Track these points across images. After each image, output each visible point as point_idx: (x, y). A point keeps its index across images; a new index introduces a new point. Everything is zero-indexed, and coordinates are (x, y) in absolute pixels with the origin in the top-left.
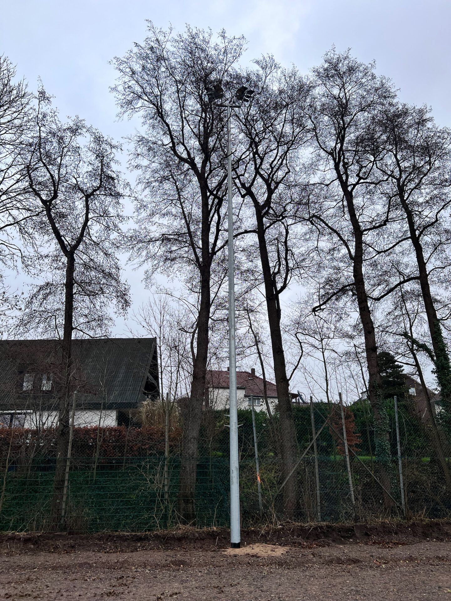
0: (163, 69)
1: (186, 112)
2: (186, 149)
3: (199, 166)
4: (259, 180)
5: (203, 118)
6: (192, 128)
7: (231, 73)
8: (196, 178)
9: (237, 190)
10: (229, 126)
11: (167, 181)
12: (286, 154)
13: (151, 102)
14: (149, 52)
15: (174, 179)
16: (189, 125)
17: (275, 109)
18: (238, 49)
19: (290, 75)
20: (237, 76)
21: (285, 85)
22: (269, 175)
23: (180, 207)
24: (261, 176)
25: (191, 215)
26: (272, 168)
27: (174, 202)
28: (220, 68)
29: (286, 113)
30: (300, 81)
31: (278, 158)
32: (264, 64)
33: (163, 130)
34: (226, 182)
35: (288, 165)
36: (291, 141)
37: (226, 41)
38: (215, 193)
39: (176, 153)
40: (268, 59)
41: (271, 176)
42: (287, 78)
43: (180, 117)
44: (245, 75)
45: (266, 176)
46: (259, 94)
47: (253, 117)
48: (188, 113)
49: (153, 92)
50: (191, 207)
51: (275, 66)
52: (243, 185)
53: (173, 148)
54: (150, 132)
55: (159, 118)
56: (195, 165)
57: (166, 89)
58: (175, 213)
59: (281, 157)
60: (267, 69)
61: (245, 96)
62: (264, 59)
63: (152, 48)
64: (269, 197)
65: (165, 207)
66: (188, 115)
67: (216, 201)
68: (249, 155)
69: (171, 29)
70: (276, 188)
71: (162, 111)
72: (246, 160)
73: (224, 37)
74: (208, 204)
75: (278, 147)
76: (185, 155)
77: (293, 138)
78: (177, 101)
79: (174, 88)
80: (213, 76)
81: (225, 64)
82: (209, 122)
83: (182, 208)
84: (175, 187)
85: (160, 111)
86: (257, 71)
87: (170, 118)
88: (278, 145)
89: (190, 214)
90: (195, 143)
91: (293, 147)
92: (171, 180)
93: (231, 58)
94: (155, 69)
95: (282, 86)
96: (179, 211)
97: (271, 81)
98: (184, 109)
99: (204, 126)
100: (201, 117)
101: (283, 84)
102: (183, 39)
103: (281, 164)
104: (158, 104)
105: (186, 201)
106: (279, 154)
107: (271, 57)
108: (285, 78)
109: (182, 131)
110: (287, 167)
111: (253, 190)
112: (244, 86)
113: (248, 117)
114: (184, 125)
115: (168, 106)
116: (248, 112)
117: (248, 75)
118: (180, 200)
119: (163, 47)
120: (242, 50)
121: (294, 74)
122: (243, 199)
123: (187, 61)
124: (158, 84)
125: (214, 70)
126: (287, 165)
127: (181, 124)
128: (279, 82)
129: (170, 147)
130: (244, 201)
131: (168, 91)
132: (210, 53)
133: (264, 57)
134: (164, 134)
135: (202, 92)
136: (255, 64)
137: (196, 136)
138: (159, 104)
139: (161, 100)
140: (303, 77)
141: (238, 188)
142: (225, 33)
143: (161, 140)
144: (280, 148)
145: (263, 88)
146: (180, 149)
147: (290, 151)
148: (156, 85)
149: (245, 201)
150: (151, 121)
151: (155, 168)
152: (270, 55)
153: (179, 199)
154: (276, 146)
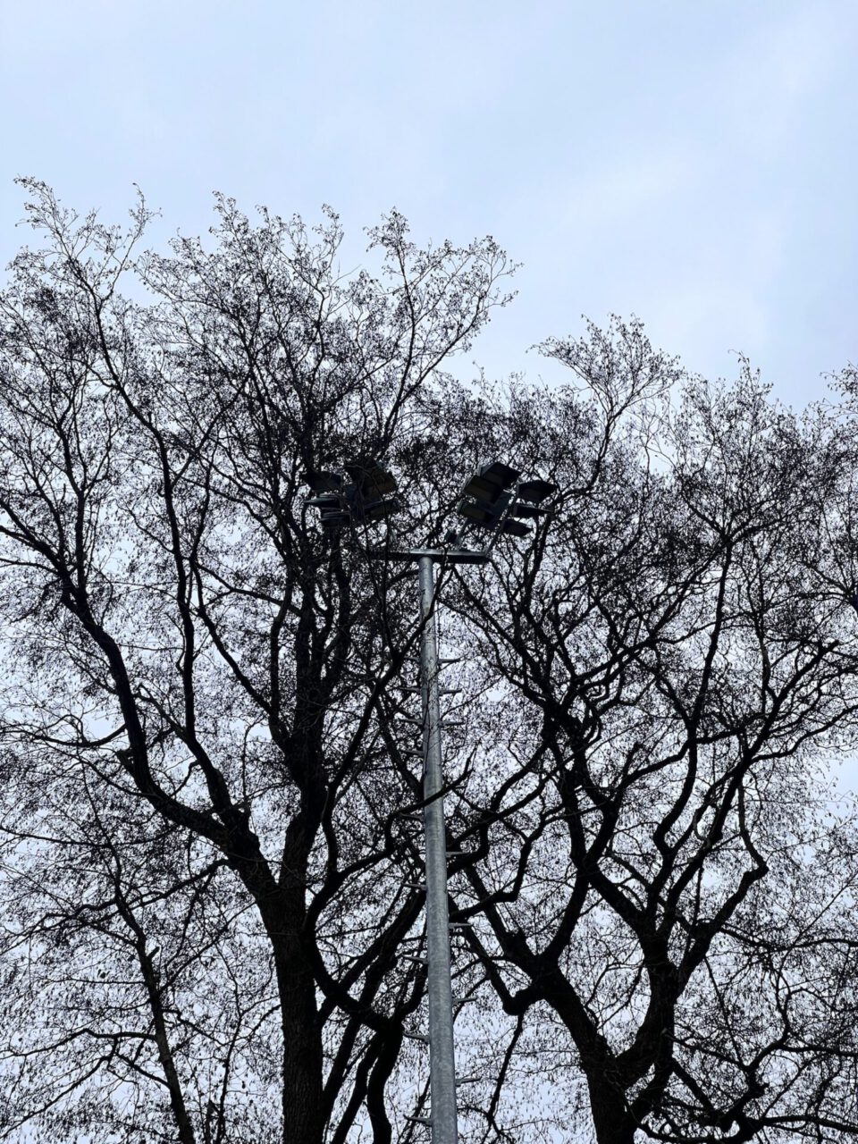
0: (96, 388)
1: (209, 580)
2: (202, 760)
3: (272, 848)
4: (601, 918)
5: (293, 609)
6: (237, 657)
7: (440, 398)
8: (256, 910)
9: (479, 969)
10: (430, 652)
11: (93, 934)
12: (737, 784)
13: (27, 537)
14: (29, 314)
15: (131, 921)
16: (222, 648)
17: (666, 563)
18: (467, 296)
19: (731, 407)
20: (466, 411)
21: (708, 453)
22: (653, 890)
23: (161, 1074)
24: (613, 895)
25: (222, 1120)
26: (669, 854)
27: (124, 1050)
28: (379, 377)
29: (722, 580)
30: (781, 435)
31: (695, 802)
32: (599, 359)
33: (85, 670)
34: (418, 928)
35: (754, 836)
36: (761, 715)
37: (410, 262)
38: (355, 991)
39: (147, 786)
40: (619, 337)
41: (664, 895)
42: (715, 420)
43: (173, 607)
44: (507, 408)
45: (636, 892)
46: (577, 493)
47: (556, 603)
48: (217, 584)
49: (40, 493)
50: (221, 1070)
51: (654, 369)
52: (514, 945)
53: (135, 759)
54: (14, 680)
55: (65, 613)
56: (254, 842)
57: (106, 477)
58: (131, 1110)
59: (709, 799)
60: (616, 382)
61: (511, 508)
62: (597, 336)
63: (45, 300)
64: (661, 1013)
65: (74, 1077)
66: (220, 596)
67: (366, 1034)
68: (537, 792)
69: (142, 218)
70: (696, 957)
71: (83, 580)
72: (524, 816)
73: (398, 247)
74: (316, 1053)
75: (691, 745)
76: (195, 794)
77: (770, 703)
78: (164, 530)
79: (146, 469)
80: (350, 417)
81: (409, 362)
82: (327, 630)
83: (172, 1082)
84: (137, 964)
85: (74, 577)
86: (565, 389)
87: (121, 611)
88: (692, 734)
89: (216, 1111)
90: (253, 732)
91: (774, 745)
92: (118, 924)
93: (434, 336)
94: (56, 389)
95: (695, 457)
96: (155, 1097)
97: (635, 433)
98: (195, 566)
99: (300, 651)
100: (286, 605)
101: (698, 449)
102: (198, 258)
103: (716, 831)
104: (63, 547)
105: (197, 1040)
106: (697, 782)
107: (630, 329)
108: (708, 422)
109: (187, 673)
110: (750, 847)
111: (572, 972)
112: (505, 459)
113: (526, 600)
114: (197, 644)
115: (117, 554)
116: (529, 578)
117: (523, 408)
118: (161, 1038)
119: (103, 291)
120: (486, 301)
121: (750, 404)
122: (513, 1019)
123: (218, 351)
124: (67, 455)
125: (350, 389)
126: (744, 834)
127: (180, 641)
128: (680, 437)
129: (120, 754)
130: (519, 1031)
131: (117, 483)
132: (332, 319)
133: (598, 332)
134: (88, 692)
135: (292, 489)
136: (555, 360)
137: (258, 698)
138: (72, 546)
139: (79, 528)
140: (799, 414)
141: (486, 960)
142: (401, 230)
143: (74, 721)
144: (704, 754)
145: (598, 465)
146: (172, 761)
147: (757, 767)
148: (58, 456)
149: (528, 1032)
150: (26, 625)
151: (30, 864)
152: (626, 321)
153: (158, 1031)
154: (684, 738)
